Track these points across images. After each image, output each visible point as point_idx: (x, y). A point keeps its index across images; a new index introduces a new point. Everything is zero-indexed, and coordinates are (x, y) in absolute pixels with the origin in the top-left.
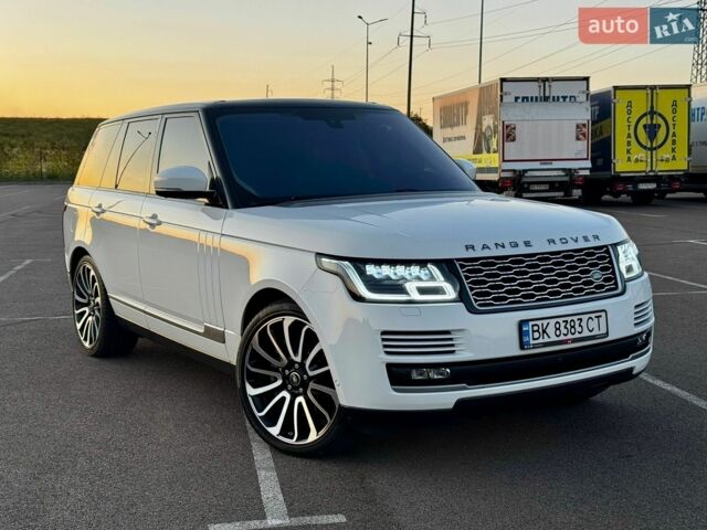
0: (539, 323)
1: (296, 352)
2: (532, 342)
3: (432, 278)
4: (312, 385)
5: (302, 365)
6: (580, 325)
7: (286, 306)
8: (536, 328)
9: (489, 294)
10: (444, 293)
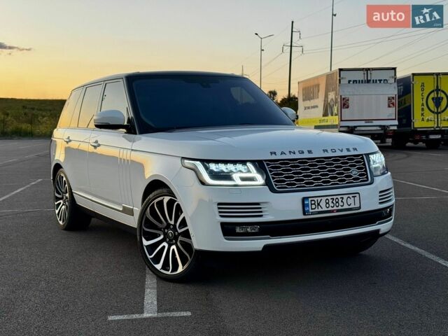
0: (316, 199)
1: (171, 219)
2: (311, 211)
3: (249, 171)
4: (180, 238)
5: (175, 226)
6: (342, 201)
7: (165, 190)
8: (313, 202)
9: (284, 181)
10: (256, 180)
